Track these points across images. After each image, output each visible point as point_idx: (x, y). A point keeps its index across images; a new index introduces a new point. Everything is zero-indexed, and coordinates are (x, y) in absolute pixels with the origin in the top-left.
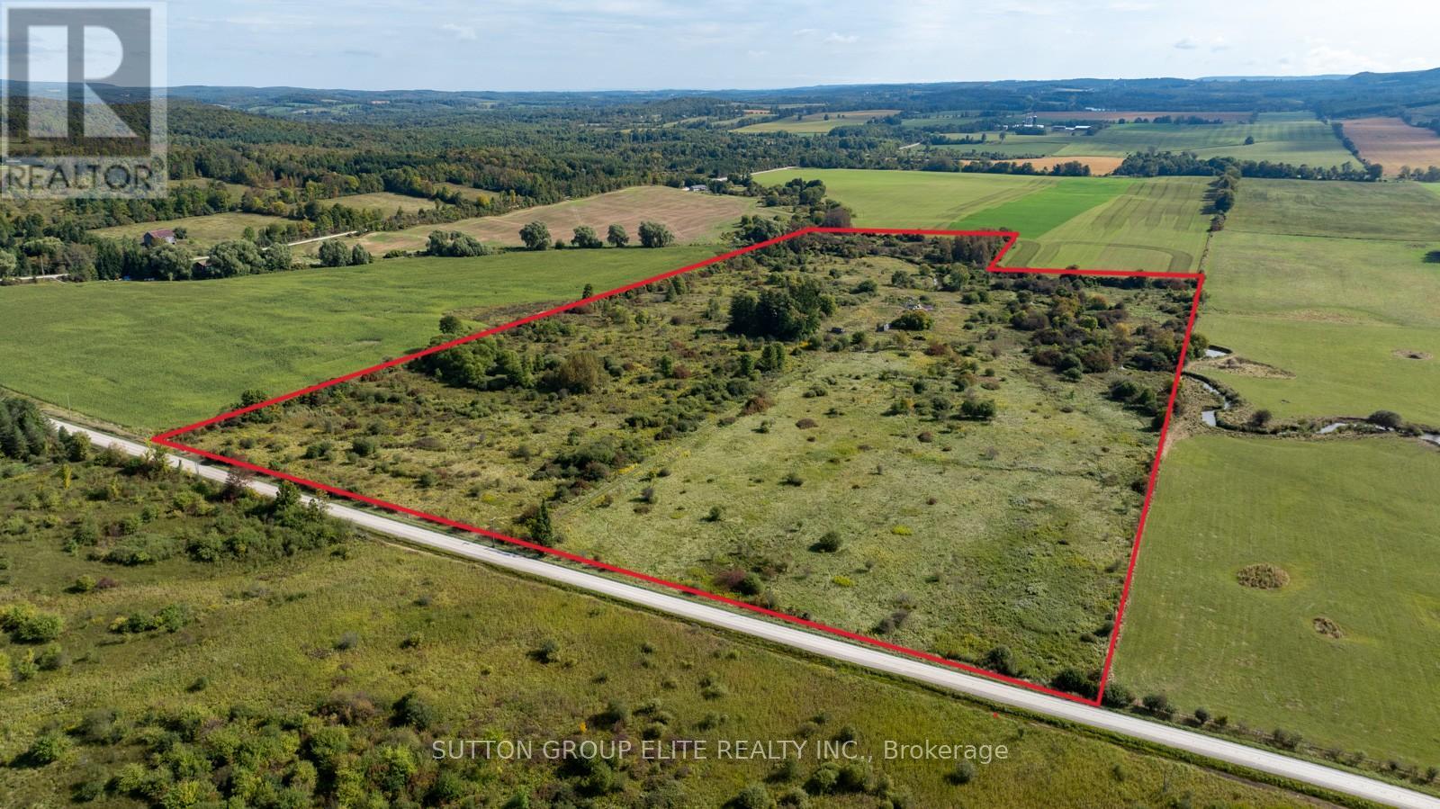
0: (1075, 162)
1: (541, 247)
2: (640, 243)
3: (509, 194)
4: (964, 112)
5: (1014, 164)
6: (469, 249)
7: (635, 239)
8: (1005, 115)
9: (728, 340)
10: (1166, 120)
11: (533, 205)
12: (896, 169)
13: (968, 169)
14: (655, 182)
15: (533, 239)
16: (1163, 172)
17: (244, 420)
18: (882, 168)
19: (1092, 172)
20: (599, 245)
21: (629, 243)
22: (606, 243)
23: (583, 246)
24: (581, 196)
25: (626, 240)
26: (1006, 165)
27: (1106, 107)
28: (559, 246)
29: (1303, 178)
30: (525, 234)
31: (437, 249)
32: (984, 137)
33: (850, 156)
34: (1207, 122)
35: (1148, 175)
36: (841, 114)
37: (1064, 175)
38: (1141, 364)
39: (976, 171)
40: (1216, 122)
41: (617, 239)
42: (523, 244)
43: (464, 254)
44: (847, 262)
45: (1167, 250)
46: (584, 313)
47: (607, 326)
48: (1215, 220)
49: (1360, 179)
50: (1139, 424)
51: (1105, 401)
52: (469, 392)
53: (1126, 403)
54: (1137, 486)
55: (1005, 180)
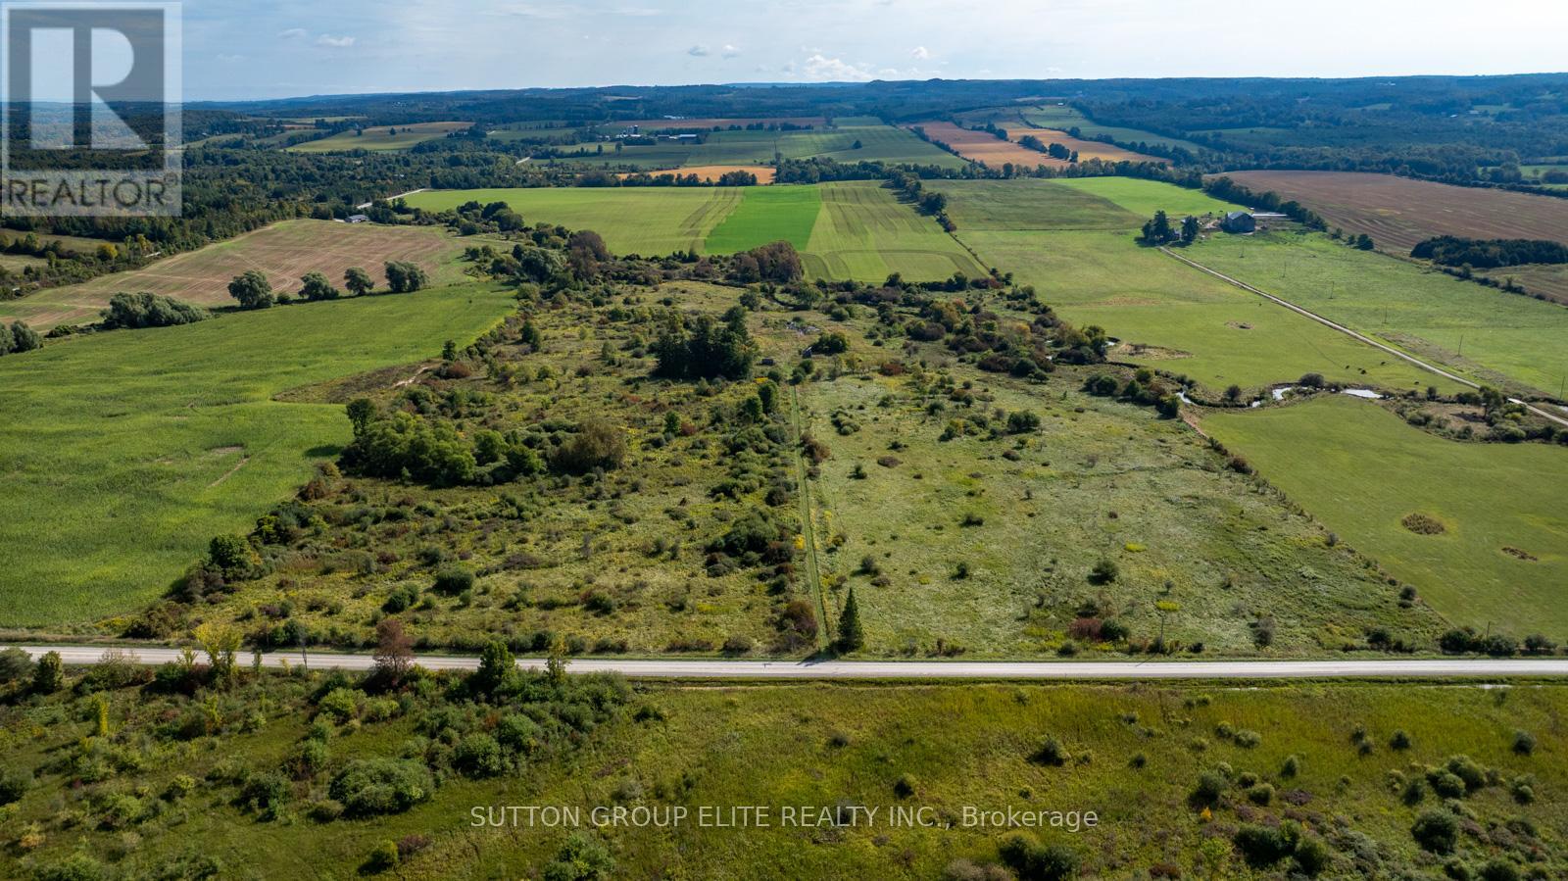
0: (741, 172)
1: (263, 304)
2: (389, 288)
3: (136, 241)
4: (548, 122)
5: (679, 176)
6: (177, 315)
7: (383, 284)
8: (593, 125)
9: (673, 386)
10: (760, 127)
11: (176, 252)
12: (549, 186)
13: (629, 183)
14: (299, 214)
15: (248, 294)
16: (825, 177)
17: (227, 581)
18: (533, 186)
19: (758, 181)
20: (333, 296)
21: (375, 289)
22: (344, 291)
23: (315, 298)
24: (225, 236)
25: (371, 286)
26: (670, 177)
27: (684, 114)
28: (283, 300)
29: (951, 178)
30: (236, 289)
31: (122, 318)
32: (600, 148)
33: (482, 173)
34: (799, 128)
35: (811, 181)
36: (407, 127)
37: (732, 185)
38: (1072, 360)
39: (638, 185)
40: (807, 128)
41: (357, 284)
42: (236, 302)
43: (170, 322)
44: (656, 290)
45: (934, 252)
46: (464, 377)
47: (512, 389)
48: (942, 221)
49: (998, 178)
50: (1149, 413)
51: (1095, 398)
52: (470, 490)
53: (1114, 396)
54: (1239, 467)
55: (685, 193)
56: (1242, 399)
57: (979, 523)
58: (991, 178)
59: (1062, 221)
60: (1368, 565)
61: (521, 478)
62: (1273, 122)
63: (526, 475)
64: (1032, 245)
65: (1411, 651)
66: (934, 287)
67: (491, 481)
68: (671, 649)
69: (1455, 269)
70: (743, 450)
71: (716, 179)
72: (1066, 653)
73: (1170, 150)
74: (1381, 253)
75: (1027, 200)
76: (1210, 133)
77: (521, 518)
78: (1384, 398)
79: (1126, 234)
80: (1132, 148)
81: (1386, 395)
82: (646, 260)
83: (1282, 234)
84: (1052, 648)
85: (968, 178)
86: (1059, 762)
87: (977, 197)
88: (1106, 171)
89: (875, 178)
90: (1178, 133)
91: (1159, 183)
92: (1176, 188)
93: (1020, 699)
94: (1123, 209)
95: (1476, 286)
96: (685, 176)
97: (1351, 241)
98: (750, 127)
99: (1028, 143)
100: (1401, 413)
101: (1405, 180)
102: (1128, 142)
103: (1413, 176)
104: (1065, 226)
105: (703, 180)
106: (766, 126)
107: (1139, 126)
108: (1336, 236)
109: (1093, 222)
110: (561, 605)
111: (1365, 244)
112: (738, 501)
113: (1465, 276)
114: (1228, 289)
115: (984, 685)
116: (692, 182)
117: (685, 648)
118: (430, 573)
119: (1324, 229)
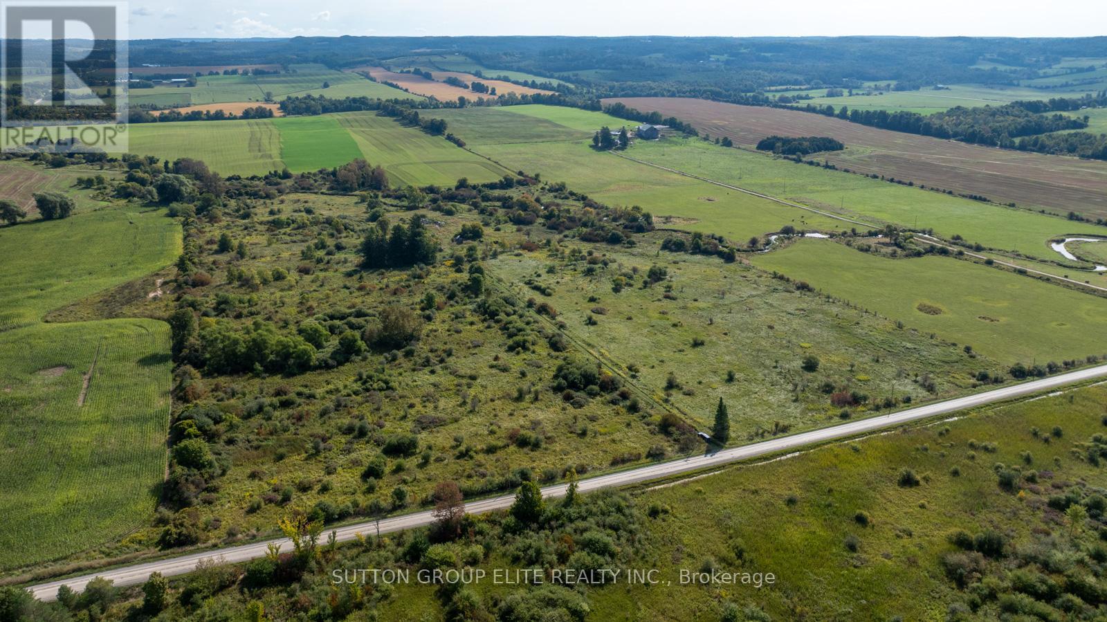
0: (260, 107)
2: (41, 216)
5: (208, 112)
7: (35, 213)
10: (234, 72)
13: (163, 119)
16: (326, 110)
19: (274, 114)
21: (27, 218)
25: (23, 215)
26: (199, 113)
35: (315, 113)
37: (253, 117)
39: (173, 120)
40: (275, 72)
41: (8, 213)
44: (283, 202)
45: (466, 162)
46: (207, 284)
47: (258, 290)
48: (450, 138)
49: (455, 107)
50: (716, 260)
51: (675, 254)
52: (320, 374)
53: (686, 251)
54: (803, 287)
55: (222, 126)
56: (759, 246)
57: (702, 344)
58: (451, 107)
59: (532, 136)
60: (932, 337)
61: (353, 357)
62: (603, 65)
63: (357, 355)
64: (527, 154)
65: (1002, 382)
66: (492, 186)
67: (335, 363)
68: (615, 463)
69: (790, 156)
70: (498, 315)
71: (240, 114)
72: (845, 417)
73: (556, 86)
74: (739, 148)
75: (497, 122)
76: (570, 74)
77: (389, 388)
78: (831, 237)
79: (581, 143)
80: (525, 84)
81: (832, 236)
82: (247, 179)
83: (675, 139)
84: (835, 415)
85: (434, 108)
86: (917, 483)
87: (457, 121)
88: (525, 101)
89: (365, 109)
90: (548, 74)
91: (569, 108)
92: (583, 111)
93: (856, 450)
94: (564, 127)
95: (807, 166)
96: (212, 112)
97: (717, 142)
98: (226, 73)
99: (453, 82)
100: (848, 244)
101: (709, 102)
102: (522, 80)
103: (714, 100)
104: (536, 140)
105: (227, 113)
106: (240, 72)
107: (519, 70)
108: (706, 139)
109: (553, 136)
110: (500, 448)
111: (727, 143)
112: (534, 352)
113: (798, 161)
114: (676, 176)
115: (829, 446)
116: (219, 116)
117: (623, 461)
118: (368, 442)
119: (696, 134)
